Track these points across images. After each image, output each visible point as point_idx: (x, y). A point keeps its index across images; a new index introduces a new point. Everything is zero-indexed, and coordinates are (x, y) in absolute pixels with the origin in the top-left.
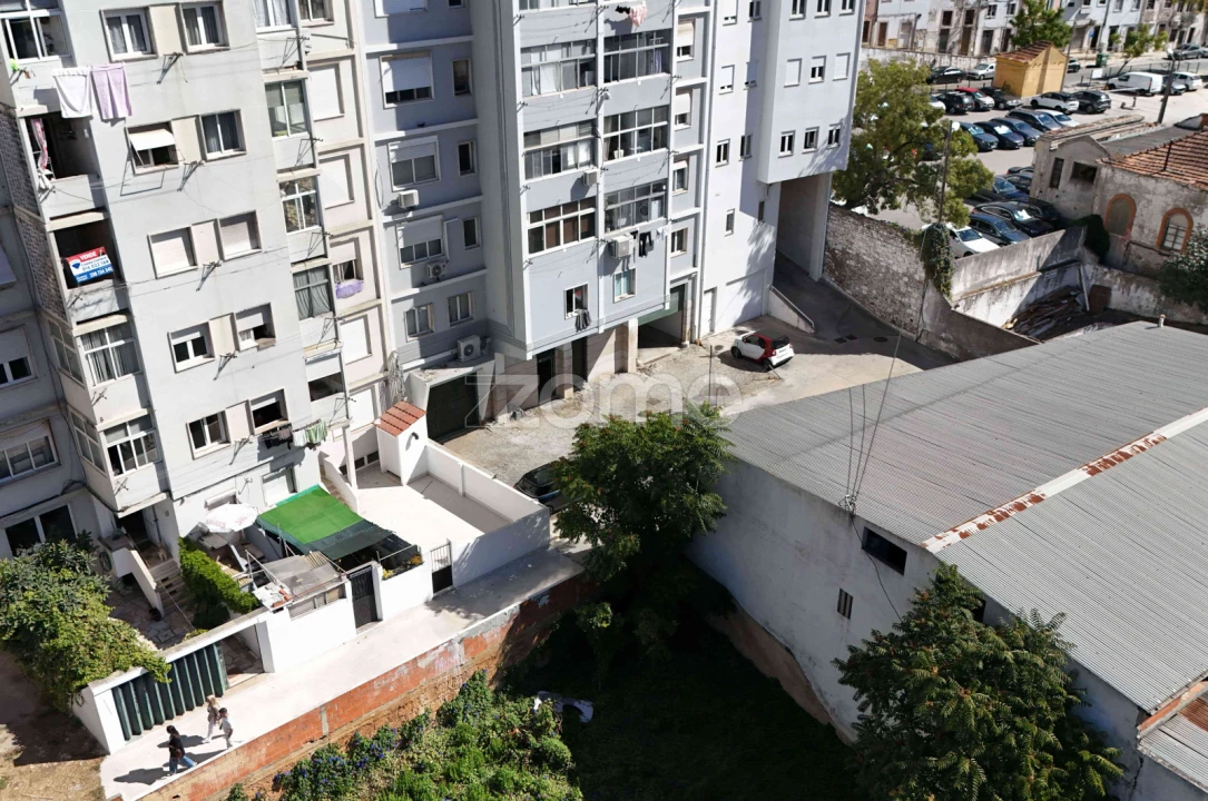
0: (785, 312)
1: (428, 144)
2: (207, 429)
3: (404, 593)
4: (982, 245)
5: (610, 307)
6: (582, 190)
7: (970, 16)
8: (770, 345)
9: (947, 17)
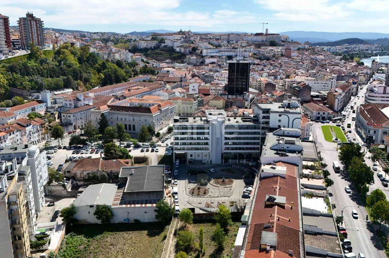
8: (53, 203)
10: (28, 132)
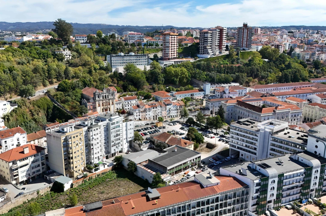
0: (130, 150)
1: (106, 142)
2: (96, 158)
3: (106, 166)
4: (144, 144)
5: (117, 150)
6: (115, 143)
7: (156, 116)
8: (128, 152)
9: (154, 116)
10: (168, 109)
